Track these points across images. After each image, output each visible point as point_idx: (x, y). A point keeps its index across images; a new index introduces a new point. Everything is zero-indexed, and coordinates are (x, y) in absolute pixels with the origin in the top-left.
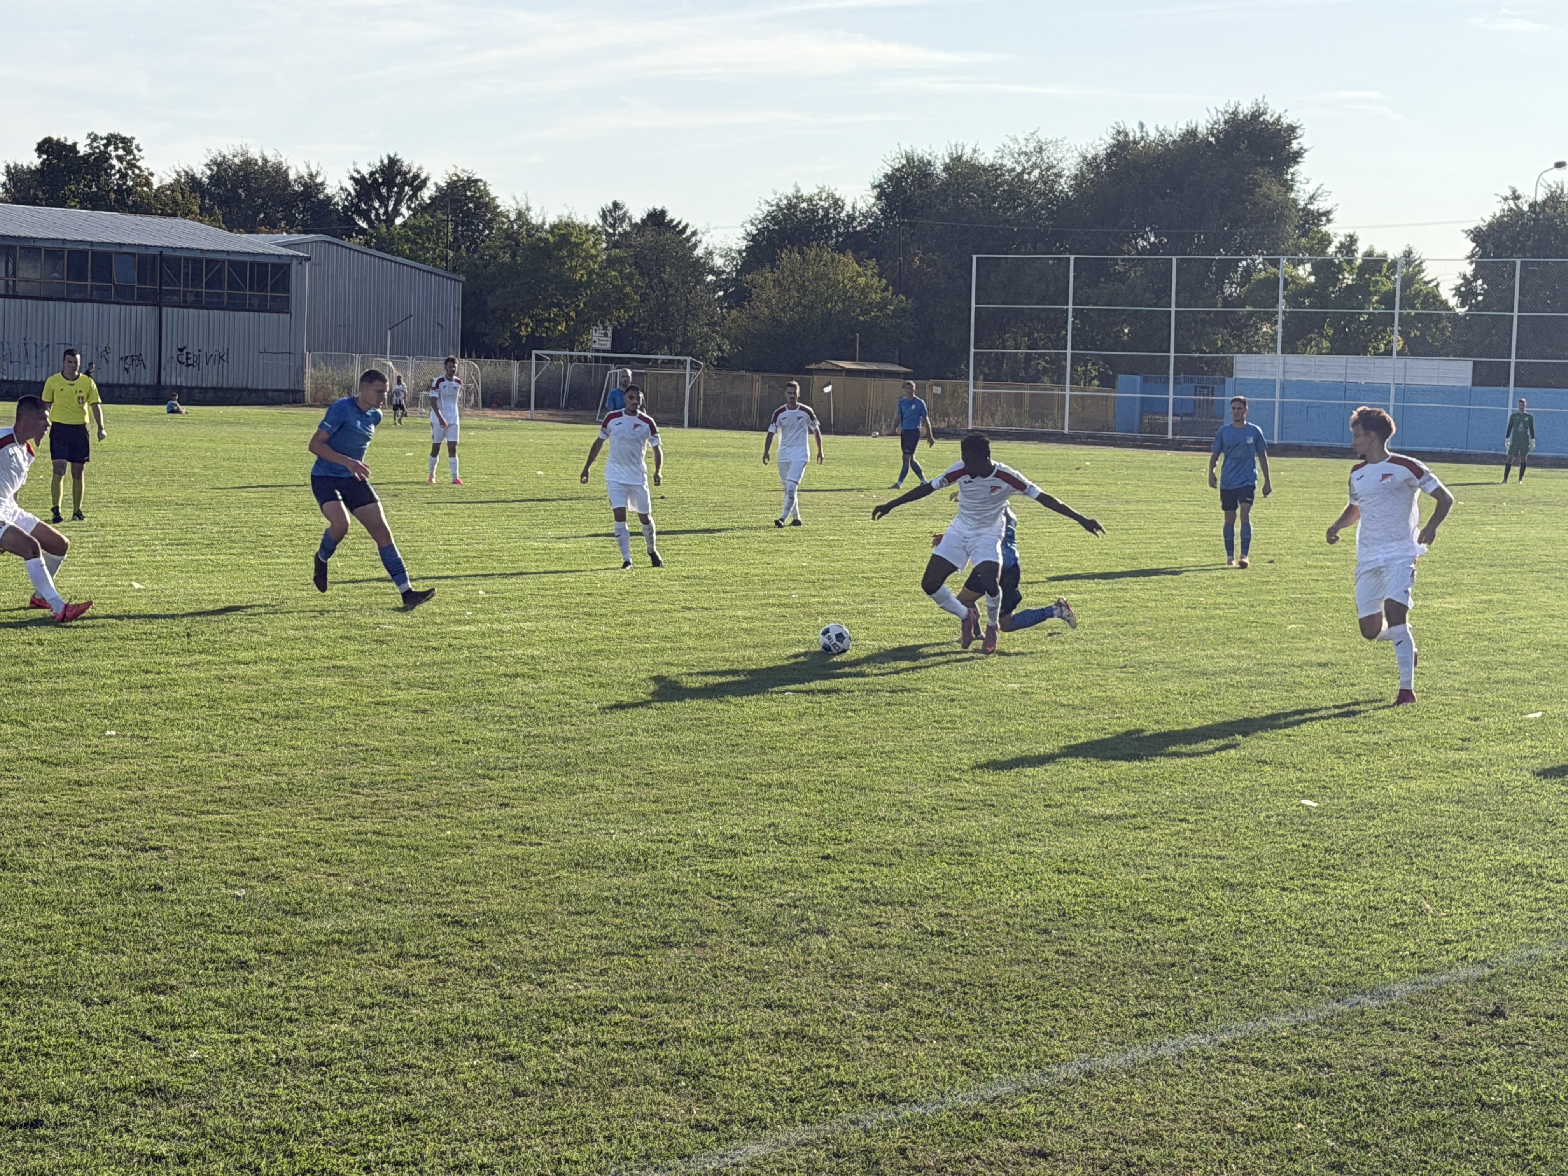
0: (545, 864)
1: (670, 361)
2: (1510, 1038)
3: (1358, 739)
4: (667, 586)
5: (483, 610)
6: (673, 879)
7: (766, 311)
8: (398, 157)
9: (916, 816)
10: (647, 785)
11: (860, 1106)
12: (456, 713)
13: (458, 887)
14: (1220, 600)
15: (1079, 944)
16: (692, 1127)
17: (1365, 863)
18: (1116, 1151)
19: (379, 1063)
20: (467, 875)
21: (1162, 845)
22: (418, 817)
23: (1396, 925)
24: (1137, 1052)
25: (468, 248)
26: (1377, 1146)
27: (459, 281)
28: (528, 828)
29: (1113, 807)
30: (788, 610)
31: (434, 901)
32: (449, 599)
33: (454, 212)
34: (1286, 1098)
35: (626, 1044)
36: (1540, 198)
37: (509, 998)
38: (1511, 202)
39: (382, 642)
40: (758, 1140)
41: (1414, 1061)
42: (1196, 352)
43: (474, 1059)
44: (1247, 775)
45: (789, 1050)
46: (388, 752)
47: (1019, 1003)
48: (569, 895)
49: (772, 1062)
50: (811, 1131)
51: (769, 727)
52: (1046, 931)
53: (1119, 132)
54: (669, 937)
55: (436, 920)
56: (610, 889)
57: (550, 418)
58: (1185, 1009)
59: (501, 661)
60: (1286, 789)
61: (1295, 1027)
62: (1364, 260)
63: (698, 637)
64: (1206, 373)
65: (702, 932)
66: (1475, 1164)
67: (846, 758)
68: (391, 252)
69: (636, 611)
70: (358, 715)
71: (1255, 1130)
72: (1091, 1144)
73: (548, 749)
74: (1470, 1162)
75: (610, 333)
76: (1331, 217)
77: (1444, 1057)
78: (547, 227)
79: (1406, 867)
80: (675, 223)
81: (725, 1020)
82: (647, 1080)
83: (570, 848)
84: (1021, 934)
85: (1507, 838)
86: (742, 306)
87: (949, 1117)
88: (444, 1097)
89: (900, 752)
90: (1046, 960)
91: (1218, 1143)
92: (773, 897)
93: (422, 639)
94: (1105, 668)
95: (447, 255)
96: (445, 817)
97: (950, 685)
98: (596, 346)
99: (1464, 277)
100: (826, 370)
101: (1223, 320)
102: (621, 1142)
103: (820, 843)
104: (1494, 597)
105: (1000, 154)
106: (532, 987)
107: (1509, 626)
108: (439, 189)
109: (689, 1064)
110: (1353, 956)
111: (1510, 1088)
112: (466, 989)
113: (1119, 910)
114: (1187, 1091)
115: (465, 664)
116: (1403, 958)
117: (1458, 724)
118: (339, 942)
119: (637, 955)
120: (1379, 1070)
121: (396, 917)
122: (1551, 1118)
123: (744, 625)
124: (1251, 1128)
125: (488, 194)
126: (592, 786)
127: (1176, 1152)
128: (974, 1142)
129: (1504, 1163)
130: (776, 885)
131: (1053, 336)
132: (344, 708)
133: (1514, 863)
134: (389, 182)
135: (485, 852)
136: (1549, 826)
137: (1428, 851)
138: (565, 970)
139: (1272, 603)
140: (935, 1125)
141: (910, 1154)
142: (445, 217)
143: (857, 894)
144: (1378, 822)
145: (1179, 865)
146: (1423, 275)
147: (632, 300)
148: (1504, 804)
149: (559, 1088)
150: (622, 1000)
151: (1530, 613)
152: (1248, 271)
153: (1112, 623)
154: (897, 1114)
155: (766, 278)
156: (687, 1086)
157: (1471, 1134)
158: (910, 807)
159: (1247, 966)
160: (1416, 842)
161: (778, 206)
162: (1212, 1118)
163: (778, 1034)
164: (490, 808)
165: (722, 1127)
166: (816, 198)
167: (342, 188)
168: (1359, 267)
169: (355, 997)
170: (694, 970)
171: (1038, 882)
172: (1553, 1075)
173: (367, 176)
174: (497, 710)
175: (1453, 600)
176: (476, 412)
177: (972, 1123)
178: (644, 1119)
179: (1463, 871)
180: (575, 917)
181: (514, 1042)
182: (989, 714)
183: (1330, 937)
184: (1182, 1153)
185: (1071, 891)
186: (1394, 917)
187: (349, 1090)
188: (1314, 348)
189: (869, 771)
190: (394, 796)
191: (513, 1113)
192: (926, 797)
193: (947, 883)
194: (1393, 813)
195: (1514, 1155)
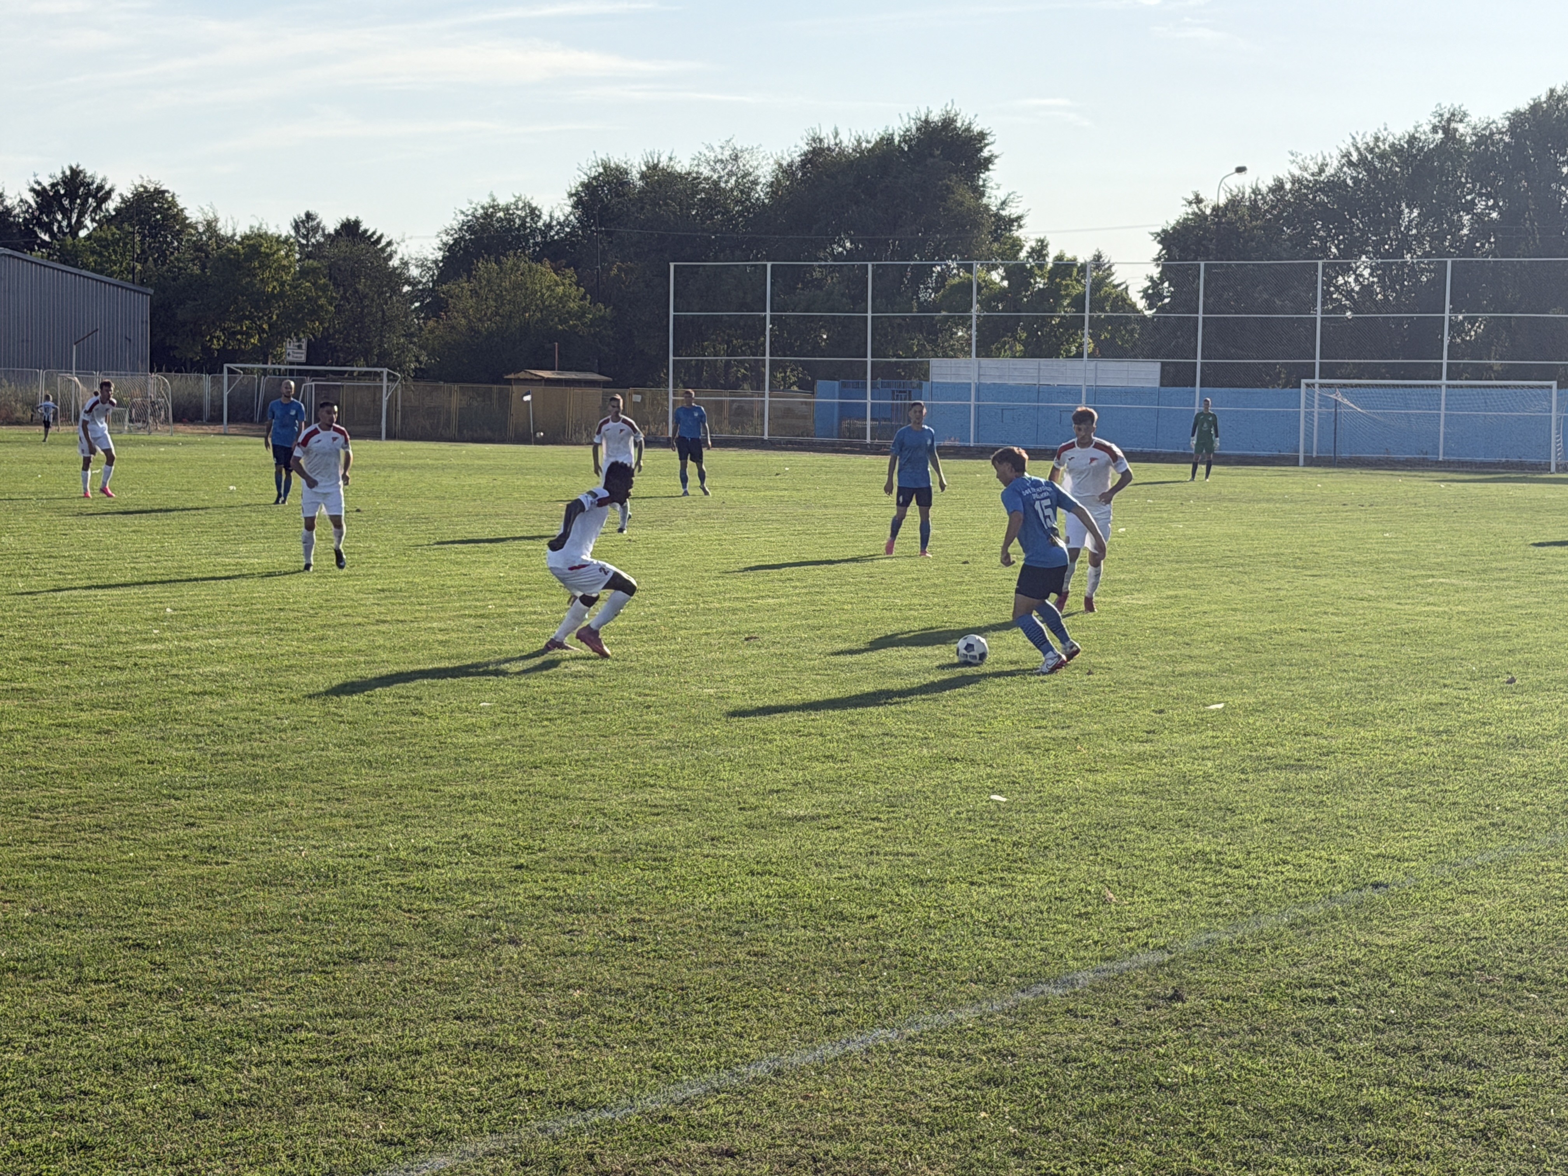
0: (231, 883)
1: (367, 373)
2: (1188, 1021)
3: (1047, 734)
4: (362, 599)
5: (170, 628)
6: (363, 894)
7: (463, 321)
8: (81, 168)
9: (610, 823)
10: (338, 800)
11: (549, 1114)
12: (141, 732)
13: (140, 910)
14: (916, 601)
15: (771, 944)
16: (377, 1142)
17: (1052, 855)
18: (802, 1147)
19: (54, 1091)
20: (150, 897)
21: (854, 844)
22: (100, 839)
23: (1080, 915)
24: (826, 1048)
25: (155, 260)
26: (1057, 1131)
27: (147, 294)
28: (215, 848)
29: (807, 808)
30: (485, 621)
31: (114, 924)
32: (135, 616)
33: (141, 223)
34: (970, 1088)
35: (311, 1061)
36: (1222, 202)
37: (192, 1019)
38: (1194, 206)
39: (65, 663)
40: (445, 1152)
41: (1094, 1046)
42: (893, 357)
43: (154, 1083)
44: (939, 773)
45: (478, 1060)
46: (69, 775)
47: (711, 1005)
48: (255, 914)
49: (461, 1074)
50: (499, 1140)
51: (463, 739)
52: (738, 933)
53: (814, 140)
54: (357, 952)
55: (117, 943)
56: (298, 906)
57: (244, 432)
58: (874, 1005)
59: (188, 679)
60: (976, 785)
61: (981, 1018)
62: (1055, 265)
63: (392, 649)
64: (903, 378)
65: (392, 945)
66: (1151, 1144)
67: (540, 767)
68: (75, 266)
69: (329, 626)
70: (38, 738)
71: (940, 1121)
72: (779, 1142)
73: (236, 767)
74: (1147, 1142)
75: (304, 346)
76: (1022, 223)
77: (1123, 1041)
78: (238, 238)
79: (1091, 858)
80: (369, 233)
81: (414, 1034)
82: (332, 1097)
83: (259, 866)
84: (713, 937)
85: (1188, 826)
86: (439, 317)
87: (637, 1120)
88: (122, 1123)
89: (595, 759)
90: (738, 961)
91: (903, 1135)
92: (464, 909)
93: (106, 658)
94: (801, 671)
95: (134, 268)
96: (128, 839)
97: (647, 692)
98: (290, 358)
99: (1151, 279)
100: (526, 380)
101: (918, 324)
102: (304, 1161)
103: (514, 854)
104: (1180, 593)
105: (696, 162)
106: (215, 1008)
107: (1193, 620)
108: (124, 200)
109: (376, 1079)
110: (1038, 947)
111: (1186, 1068)
112: (147, 1013)
113: (811, 909)
114: (875, 1085)
115: (151, 683)
116: (1086, 947)
117: (1144, 717)
118: (14, 970)
119: (324, 972)
120: (1061, 1057)
121: (75, 942)
122: (1225, 1096)
123: (440, 637)
124: (936, 1119)
125: (176, 206)
126: (281, 803)
127: (862, 1146)
128: (662, 1144)
129: (1179, 1142)
130: (467, 896)
131: (752, 343)
132: (24, 731)
133: (1195, 851)
134: (72, 194)
135: (169, 873)
136: (1229, 813)
137: (1112, 842)
138: (251, 990)
139: (966, 603)
140: (624, 1129)
141: (597, 1159)
142: (131, 230)
143: (550, 902)
144: (1064, 815)
145: (870, 864)
146: (1112, 278)
147: (327, 312)
148: (1186, 793)
149: (241, 1109)
150: (308, 1018)
151: (1214, 607)
152: (943, 277)
153: (809, 626)
154: (585, 1120)
155: (463, 288)
156: (373, 1102)
157: (1148, 1116)
158: (605, 815)
159: (935, 960)
160: (1101, 833)
161: (474, 216)
162: (898, 1111)
163: (467, 1045)
164: (175, 828)
165: (408, 1141)
166: (513, 207)
167: (21, 201)
168: (1049, 272)
169: (30, 1025)
170: (382, 985)
171: (731, 884)
172: (1228, 1055)
173: (48, 188)
174: (183, 728)
175: (1141, 596)
176: (167, 427)
177: (660, 1126)
178: (329, 1136)
179: (1146, 860)
180: (260, 936)
181: (195, 1064)
182: (685, 719)
183: (1016, 929)
184: (868, 1146)
185: (764, 892)
186: (1079, 907)
187: (22, 1120)
188: (1008, 352)
189: (564, 779)
190: (73, 820)
191: (193, 1136)
192: (621, 804)
193: (640, 888)
194: (1080, 806)
195: (1190, 1134)
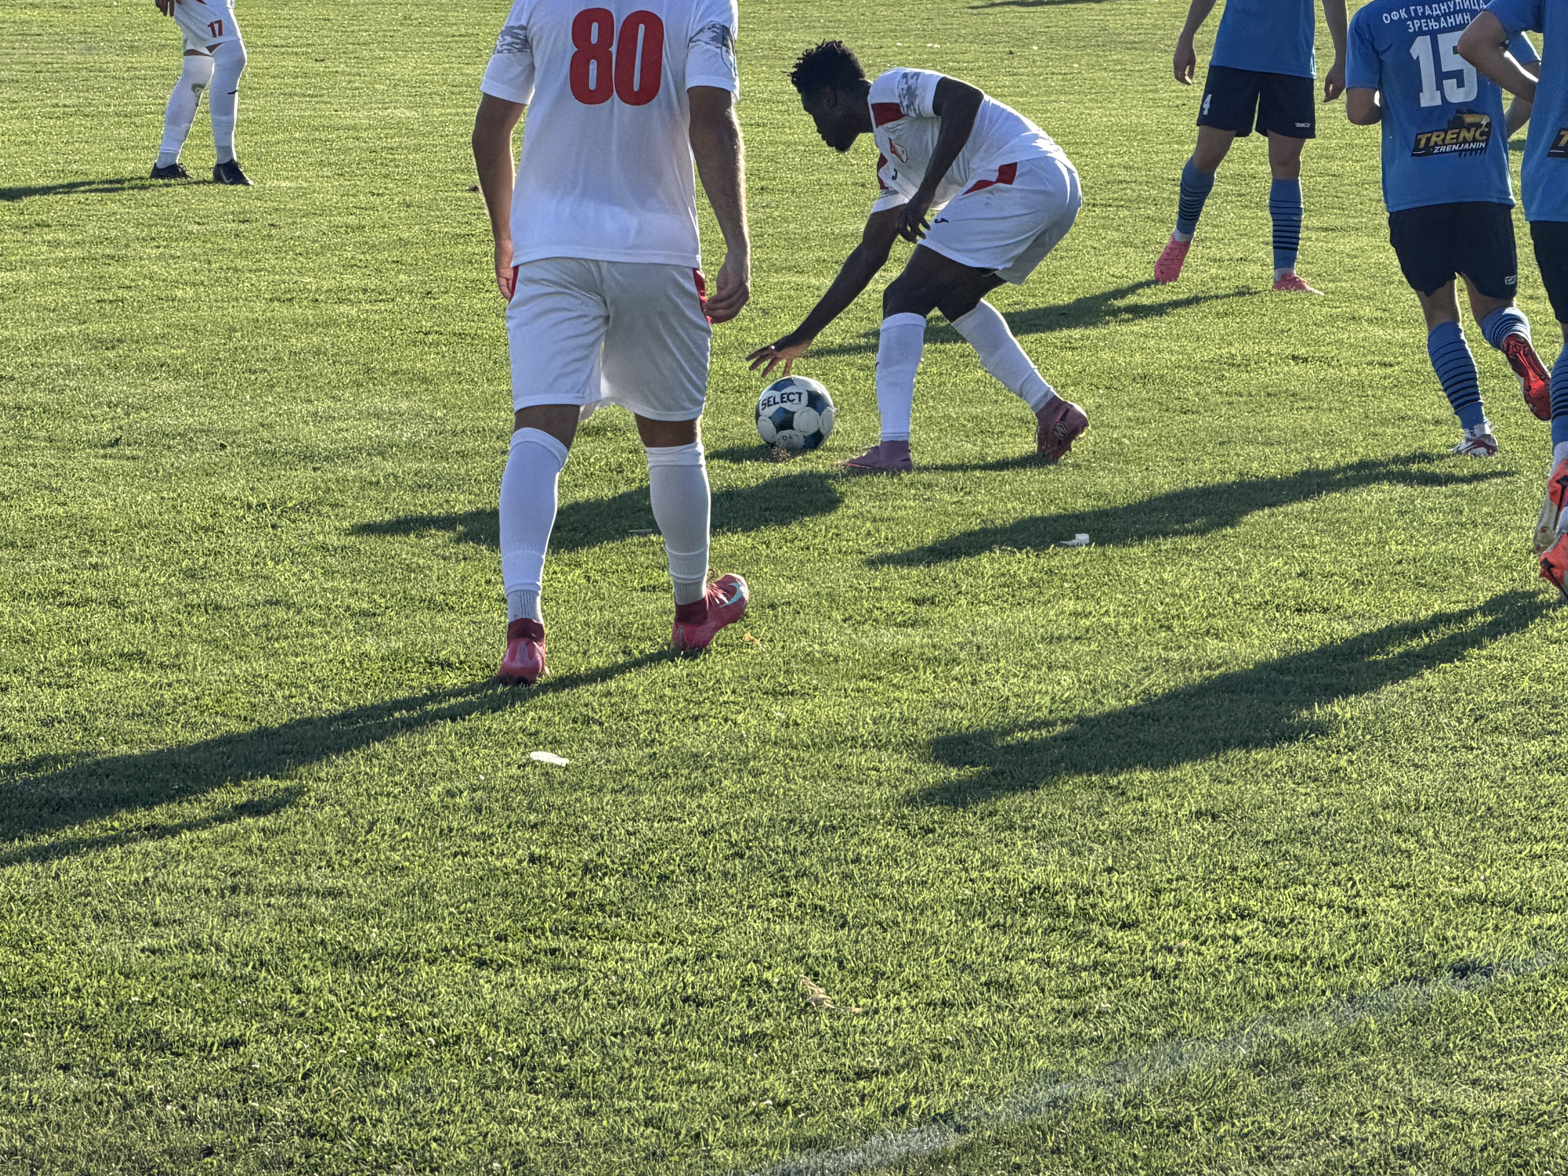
14: (351, 280)
17: (677, 895)
23: (744, 1040)
79: (774, 903)
85: (1011, 827)
94: (66, 449)
110: (641, 1115)
113: (83, 1024)
116: (758, 1114)
133: (1026, 886)
137: (825, 864)
144: (710, 799)
145: (230, 915)
153: (87, 339)
159: (388, 1147)
160: (799, 843)
179: (905, 908)
183: (586, 1072)
186: (741, 1020)
194: (748, 779)
